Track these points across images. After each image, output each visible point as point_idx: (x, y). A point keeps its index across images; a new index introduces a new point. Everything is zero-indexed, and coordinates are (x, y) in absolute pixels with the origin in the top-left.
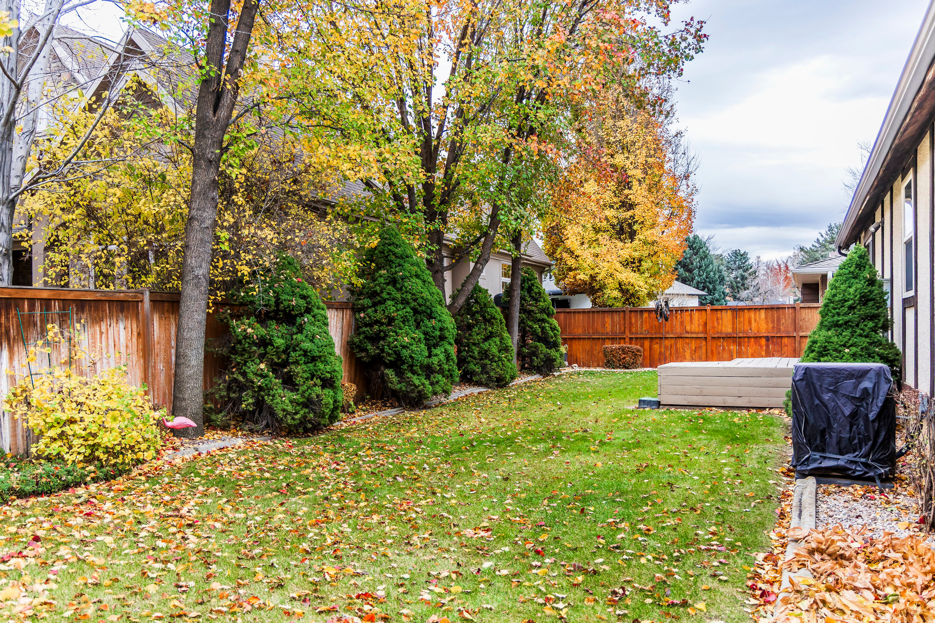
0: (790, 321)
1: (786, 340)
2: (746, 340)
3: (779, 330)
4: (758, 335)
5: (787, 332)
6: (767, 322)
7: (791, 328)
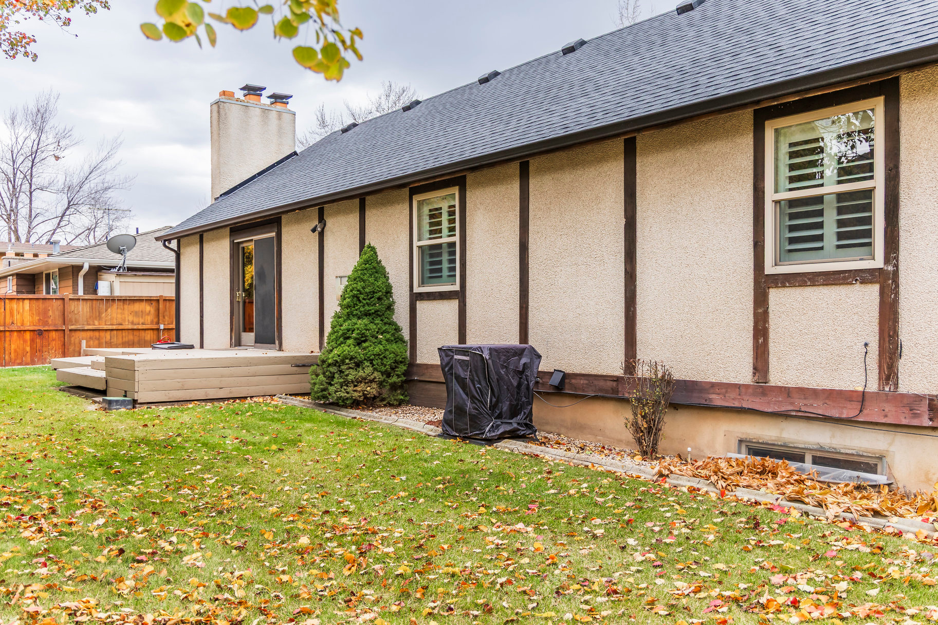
0: (58, 313)
1: (54, 334)
2: (7, 334)
3: (46, 323)
4: (22, 328)
5: (55, 325)
6: (32, 315)
7: (59, 321)
